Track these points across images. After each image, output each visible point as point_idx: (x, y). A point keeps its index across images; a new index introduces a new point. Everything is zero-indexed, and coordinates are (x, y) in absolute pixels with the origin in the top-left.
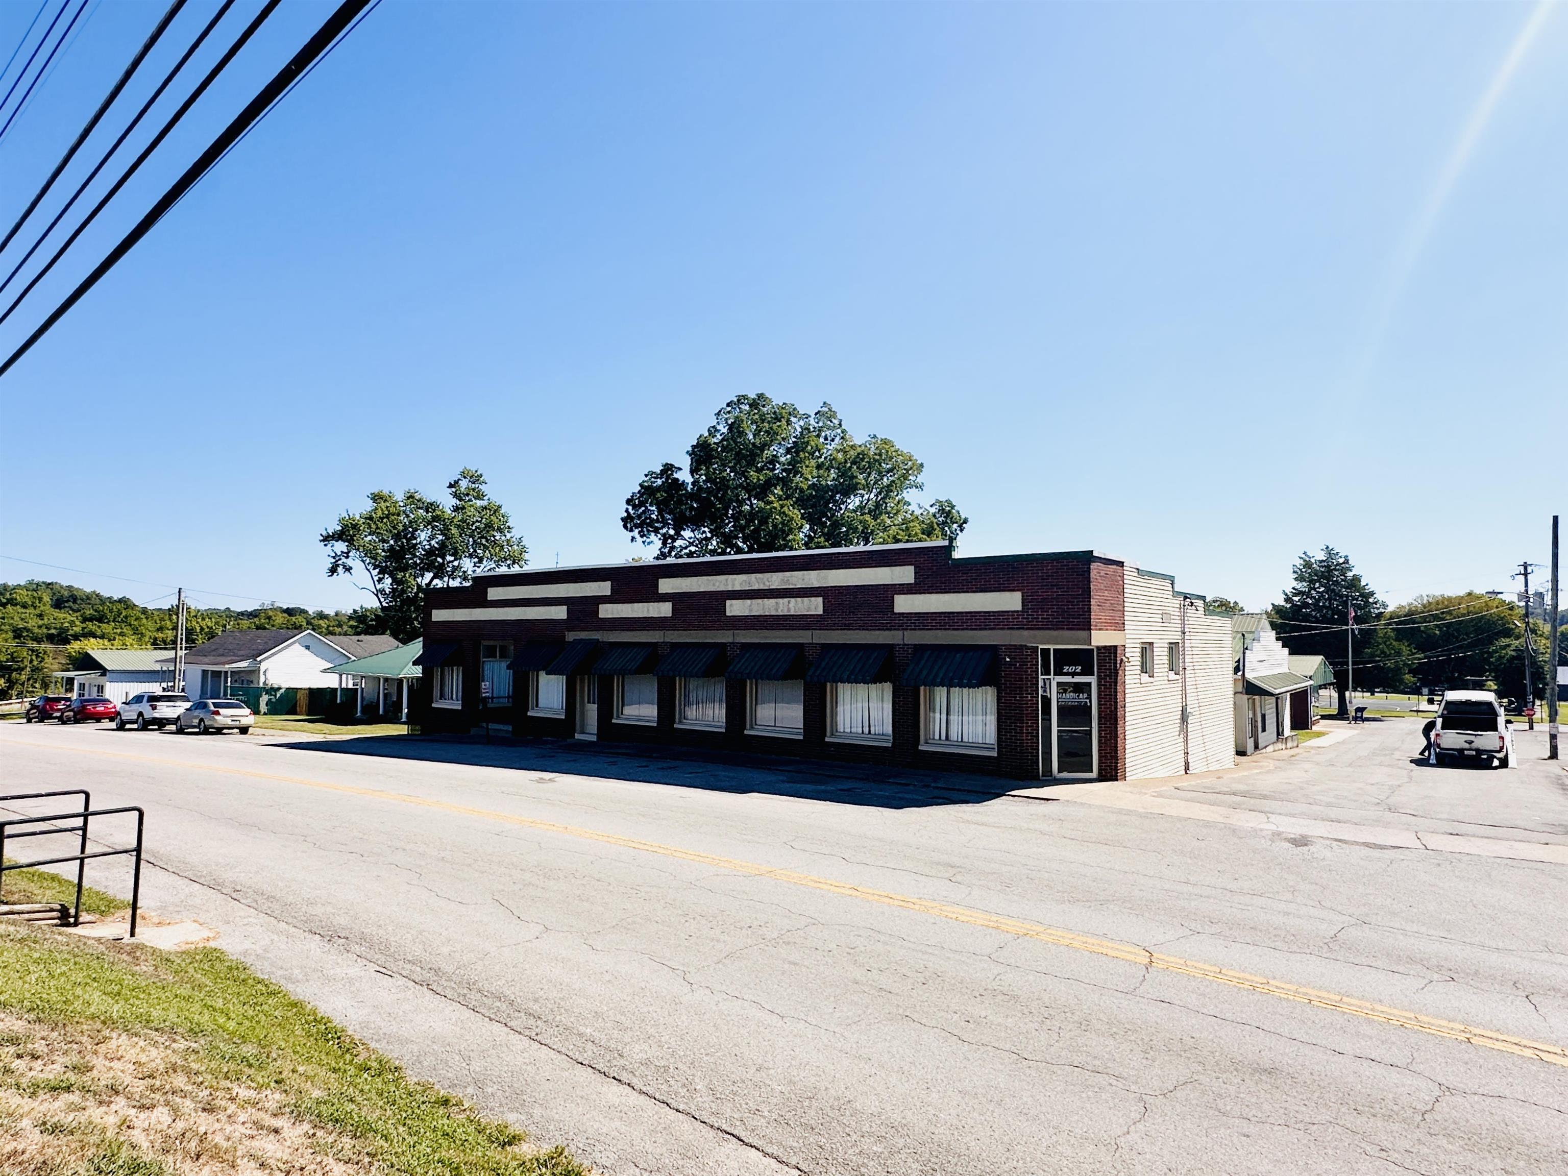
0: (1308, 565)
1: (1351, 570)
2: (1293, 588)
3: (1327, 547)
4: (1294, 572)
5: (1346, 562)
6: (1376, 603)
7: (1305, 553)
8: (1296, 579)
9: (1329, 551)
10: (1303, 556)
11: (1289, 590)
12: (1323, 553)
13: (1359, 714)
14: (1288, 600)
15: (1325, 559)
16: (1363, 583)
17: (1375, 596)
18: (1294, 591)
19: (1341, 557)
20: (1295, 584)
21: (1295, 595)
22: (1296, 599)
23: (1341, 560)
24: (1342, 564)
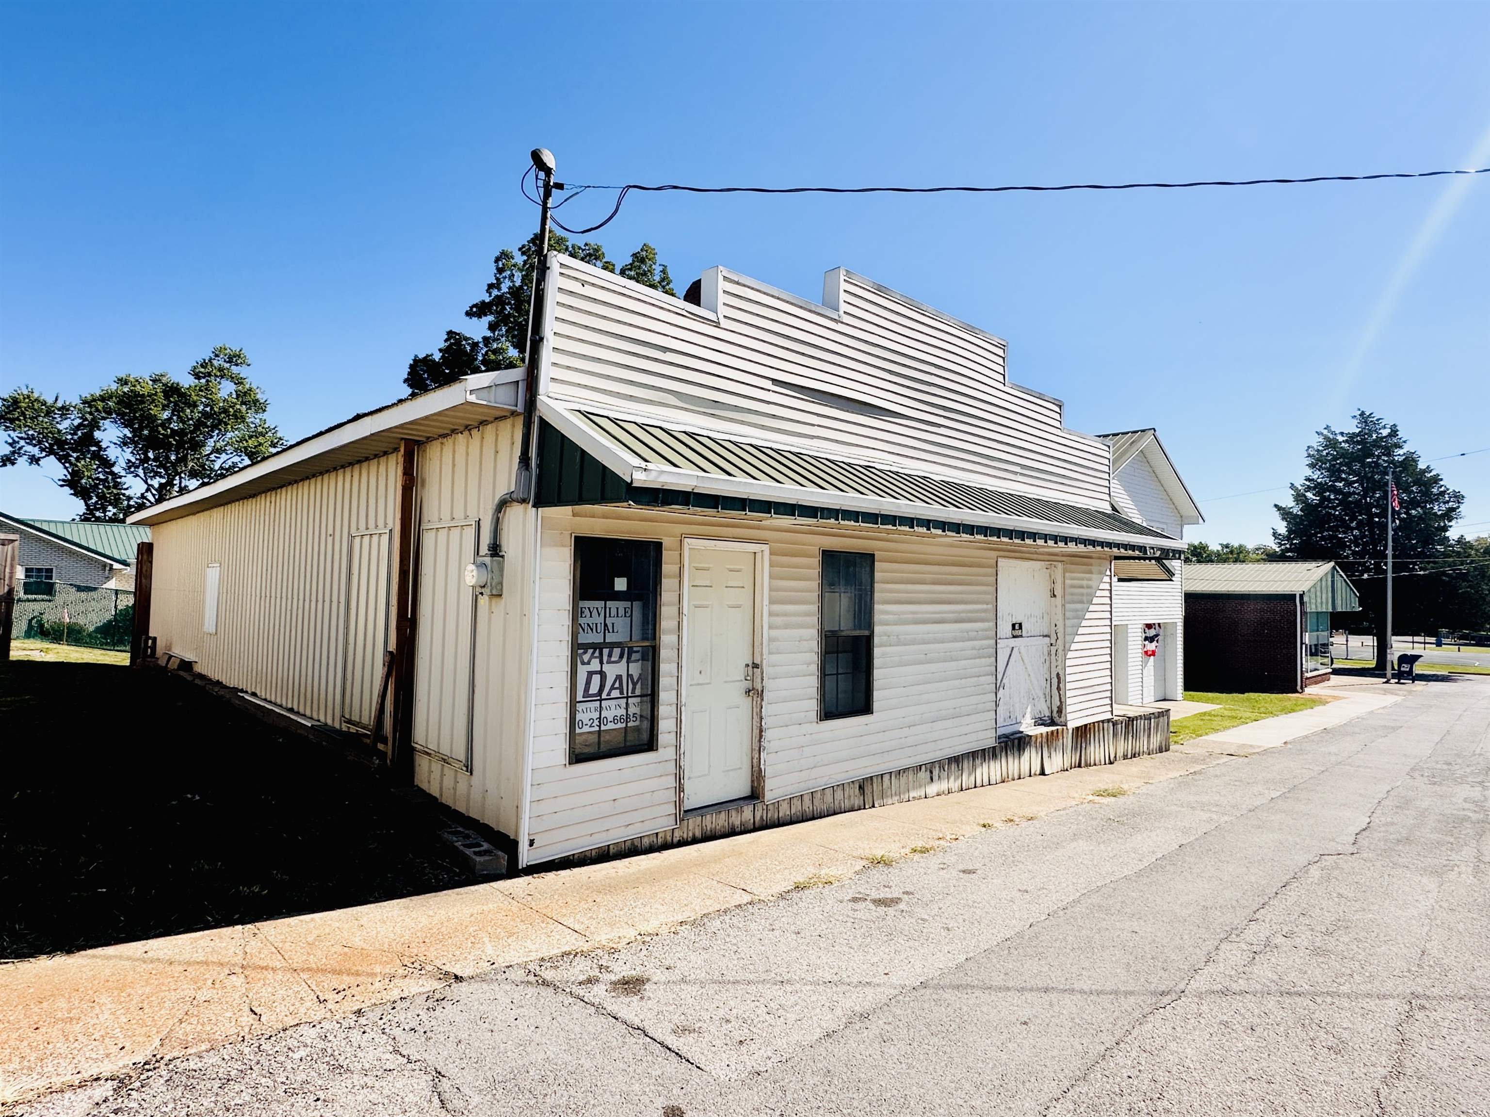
0: (1331, 443)
1: (1401, 447)
2: (1308, 479)
3: (1362, 414)
4: (1309, 456)
5: (1394, 432)
6: (1443, 493)
7: (1327, 428)
8: (1312, 466)
9: (1364, 418)
10: (1325, 432)
11: (1299, 482)
12: (1355, 422)
13: (1405, 668)
14: (1299, 497)
15: (1357, 431)
16: (1422, 466)
17: (1441, 483)
18: (1308, 483)
19: (1384, 427)
20: (1309, 472)
21: (1309, 489)
22: (1309, 495)
23: (1385, 432)
24: (1385, 437)
